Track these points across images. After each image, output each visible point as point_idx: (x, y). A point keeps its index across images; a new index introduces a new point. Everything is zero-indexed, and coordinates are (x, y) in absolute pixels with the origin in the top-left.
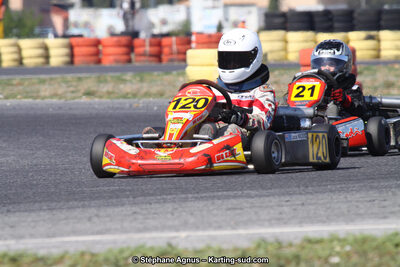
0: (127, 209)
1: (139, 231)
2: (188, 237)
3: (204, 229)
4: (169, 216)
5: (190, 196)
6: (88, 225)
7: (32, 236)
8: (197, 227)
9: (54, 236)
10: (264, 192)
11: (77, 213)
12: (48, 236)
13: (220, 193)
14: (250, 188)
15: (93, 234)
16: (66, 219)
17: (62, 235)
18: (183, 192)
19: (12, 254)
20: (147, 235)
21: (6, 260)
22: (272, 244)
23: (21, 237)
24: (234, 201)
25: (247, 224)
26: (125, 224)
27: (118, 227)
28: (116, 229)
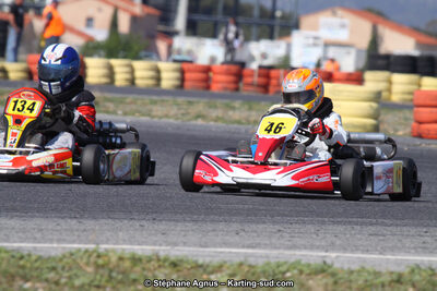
0: (270, 227)
1: (290, 248)
2: (337, 257)
3: (352, 251)
4: (314, 236)
5: (326, 219)
6: (237, 238)
7: (185, 244)
8: (345, 250)
9: (206, 247)
10: (399, 222)
11: (221, 226)
12: (202, 246)
13: (355, 220)
14: (383, 217)
15: (243, 247)
16: (214, 230)
17: (215, 246)
18: (318, 216)
19: (173, 259)
20: (298, 253)
21: (167, 264)
22: (425, 271)
23: (176, 244)
25: (393, 250)
26: (274, 241)
27: (268, 242)
28: (266, 244)
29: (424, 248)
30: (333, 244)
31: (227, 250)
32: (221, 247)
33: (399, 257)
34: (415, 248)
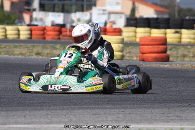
0: (44, 112)
1: (48, 123)
4: (64, 116)
5: (76, 107)
6: (23, 119)
9: (5, 124)
10: (113, 107)
12: (3, 124)
13: (91, 106)
14: (107, 104)
15: (25, 124)
16: (13, 116)
17: (10, 124)
18: (73, 105)
24: (97, 110)
26: (42, 120)
27: (38, 121)
28: (37, 122)
29: (116, 121)
30: (71, 120)
31: (15, 126)
32: (13, 124)
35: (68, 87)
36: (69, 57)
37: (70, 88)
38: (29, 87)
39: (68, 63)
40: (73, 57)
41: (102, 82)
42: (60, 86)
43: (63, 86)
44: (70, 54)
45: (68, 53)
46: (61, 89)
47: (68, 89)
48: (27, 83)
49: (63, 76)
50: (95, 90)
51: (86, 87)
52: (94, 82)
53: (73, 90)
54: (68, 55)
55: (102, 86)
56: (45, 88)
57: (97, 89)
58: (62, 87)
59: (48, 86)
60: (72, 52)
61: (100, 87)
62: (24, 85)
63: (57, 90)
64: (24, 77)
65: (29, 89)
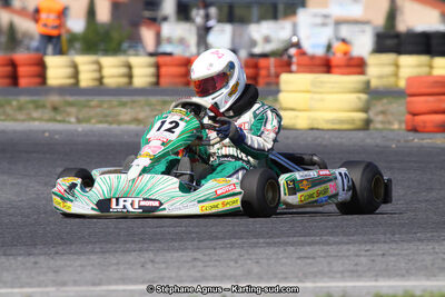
7: (75, 283)
16: (118, 264)
24: (308, 249)
30: (249, 272)
32: (117, 284)
33: (319, 284)
34: (342, 272)
35: (157, 204)
36: (169, 130)
37: (161, 204)
38: (69, 204)
39: (163, 144)
40: (177, 131)
41: (238, 189)
42: (136, 200)
43: (145, 199)
44: (171, 123)
45: (169, 120)
46: (140, 207)
47: (156, 208)
48: (66, 195)
49: (147, 176)
50: (221, 208)
51: (199, 202)
52: (221, 190)
53: (169, 209)
54: (167, 126)
55: (239, 198)
56: (104, 205)
57: (228, 207)
58: (143, 203)
59: (109, 200)
60: (176, 118)
61: (236, 203)
62: (58, 200)
63: (131, 209)
64: (60, 181)
65: (69, 207)
